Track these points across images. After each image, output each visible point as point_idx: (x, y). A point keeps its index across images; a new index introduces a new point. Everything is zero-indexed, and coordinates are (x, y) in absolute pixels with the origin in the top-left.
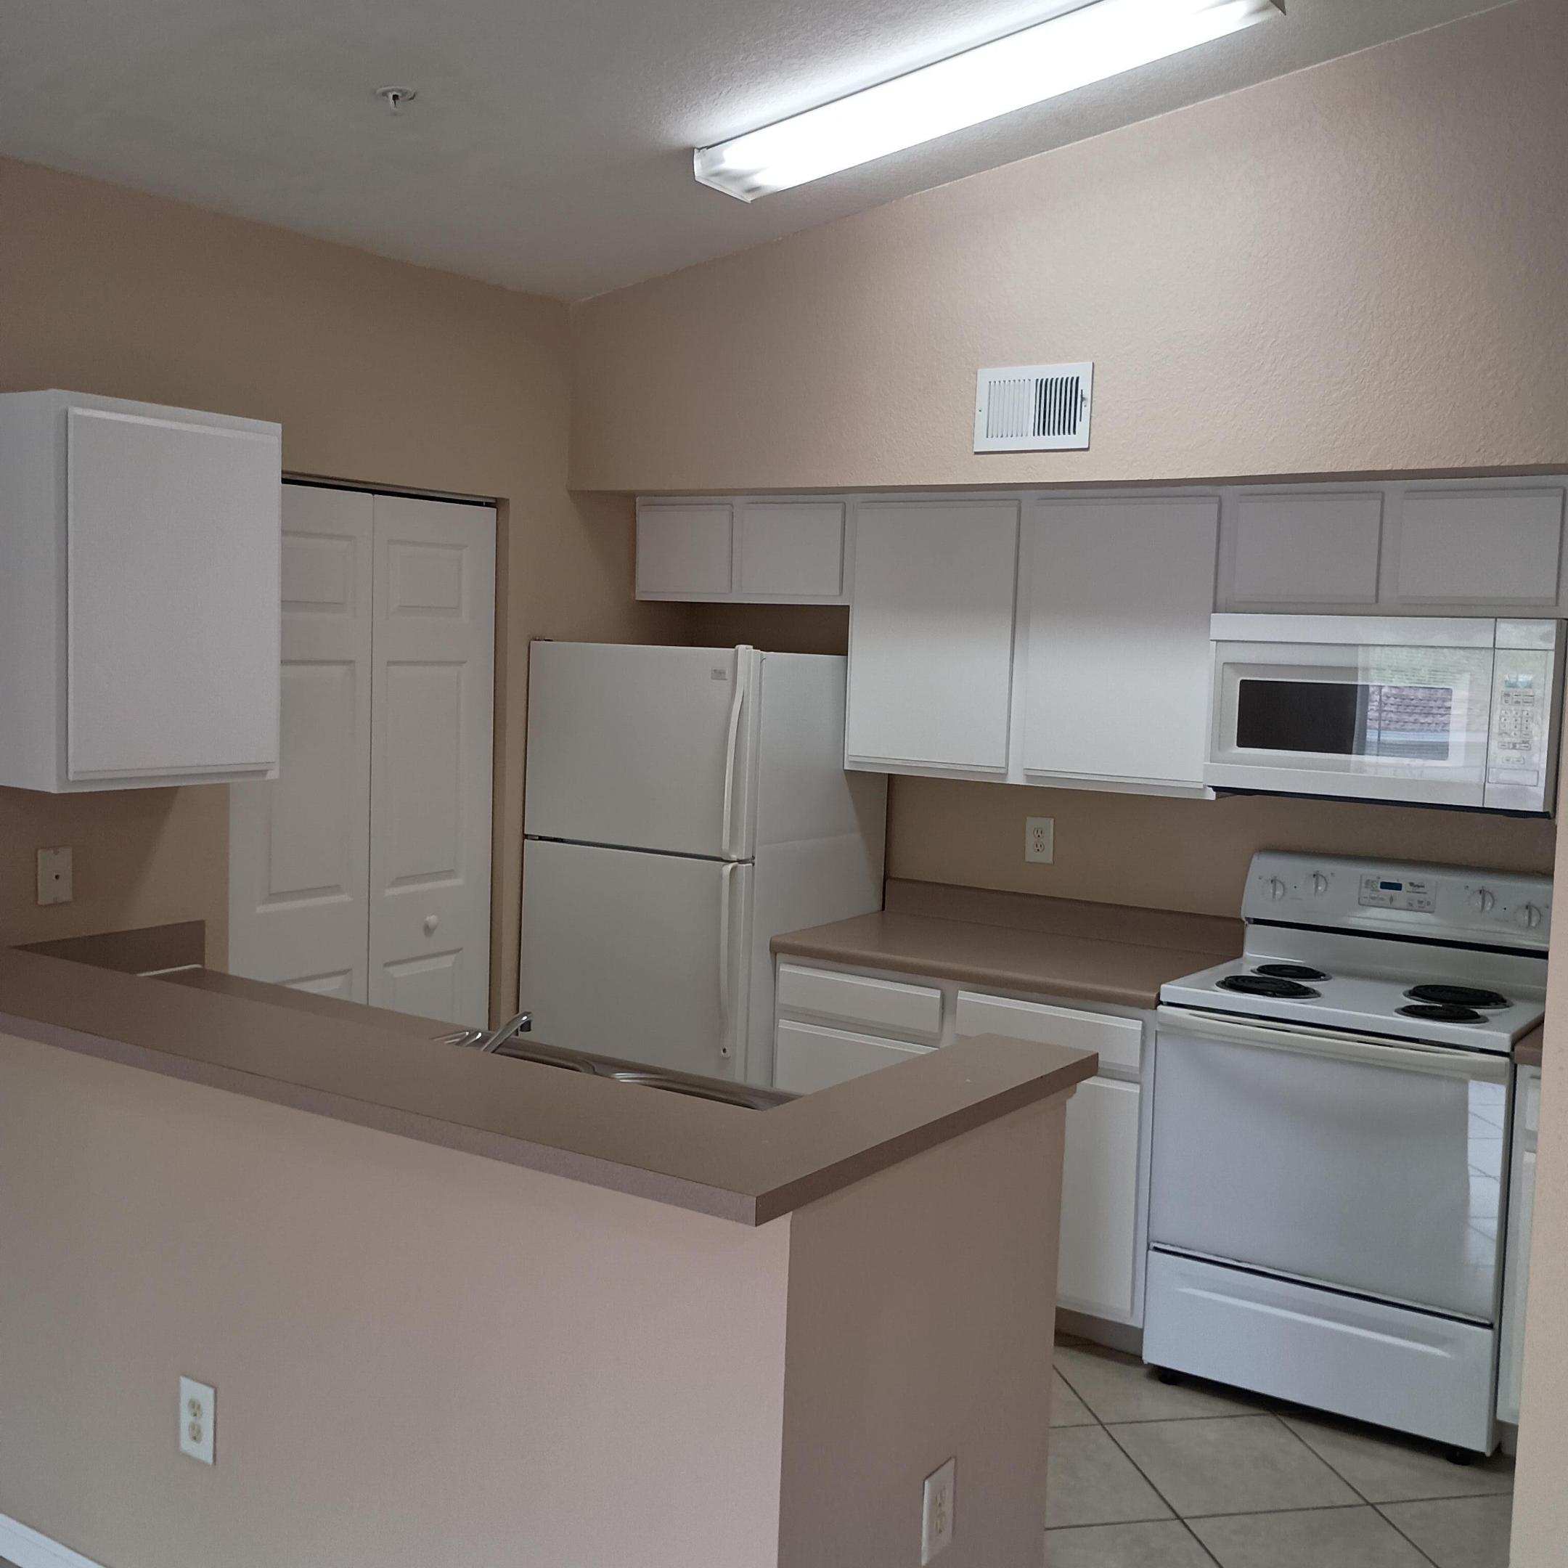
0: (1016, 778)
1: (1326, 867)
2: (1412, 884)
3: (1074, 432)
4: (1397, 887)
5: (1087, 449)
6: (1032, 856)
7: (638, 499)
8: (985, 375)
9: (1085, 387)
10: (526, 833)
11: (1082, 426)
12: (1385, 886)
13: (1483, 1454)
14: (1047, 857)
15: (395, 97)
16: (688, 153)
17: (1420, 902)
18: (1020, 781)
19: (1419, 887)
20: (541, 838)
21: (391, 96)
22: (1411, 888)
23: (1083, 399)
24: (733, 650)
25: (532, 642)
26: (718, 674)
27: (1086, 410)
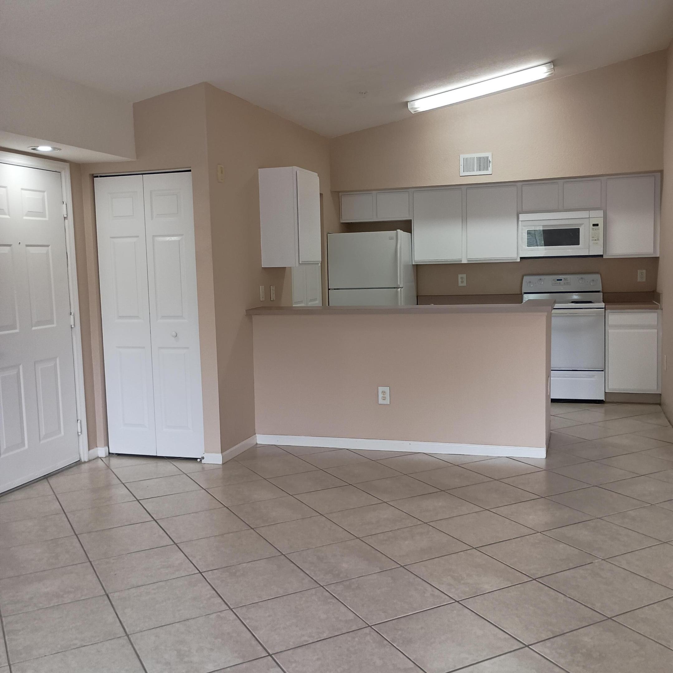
0: (464, 261)
1: (543, 277)
2: (564, 279)
3: (488, 170)
4: (561, 280)
5: (491, 174)
6: (460, 284)
7: (340, 193)
8: (462, 157)
9: (490, 159)
10: (329, 288)
11: (490, 169)
12: (558, 280)
13: (603, 400)
14: (464, 284)
15: (365, 93)
16: (407, 102)
17: (567, 283)
18: (466, 262)
19: (566, 279)
20: (335, 289)
21: (364, 93)
22: (564, 280)
23: (490, 162)
24: (396, 231)
25: (328, 234)
26: (391, 238)
27: (491, 164)
